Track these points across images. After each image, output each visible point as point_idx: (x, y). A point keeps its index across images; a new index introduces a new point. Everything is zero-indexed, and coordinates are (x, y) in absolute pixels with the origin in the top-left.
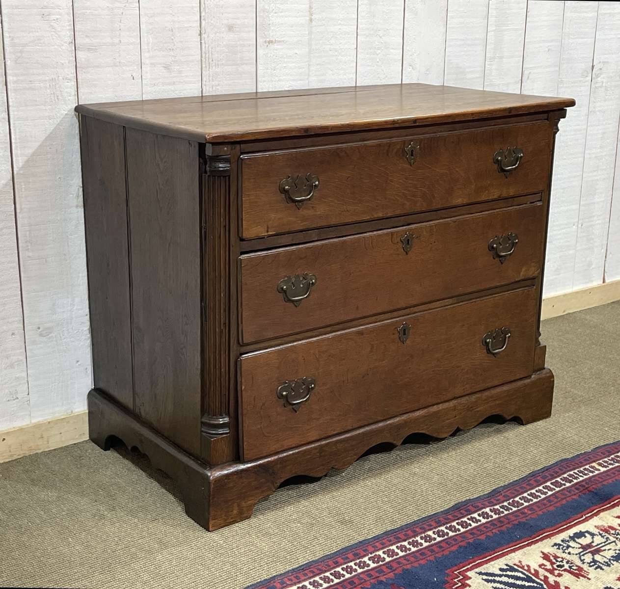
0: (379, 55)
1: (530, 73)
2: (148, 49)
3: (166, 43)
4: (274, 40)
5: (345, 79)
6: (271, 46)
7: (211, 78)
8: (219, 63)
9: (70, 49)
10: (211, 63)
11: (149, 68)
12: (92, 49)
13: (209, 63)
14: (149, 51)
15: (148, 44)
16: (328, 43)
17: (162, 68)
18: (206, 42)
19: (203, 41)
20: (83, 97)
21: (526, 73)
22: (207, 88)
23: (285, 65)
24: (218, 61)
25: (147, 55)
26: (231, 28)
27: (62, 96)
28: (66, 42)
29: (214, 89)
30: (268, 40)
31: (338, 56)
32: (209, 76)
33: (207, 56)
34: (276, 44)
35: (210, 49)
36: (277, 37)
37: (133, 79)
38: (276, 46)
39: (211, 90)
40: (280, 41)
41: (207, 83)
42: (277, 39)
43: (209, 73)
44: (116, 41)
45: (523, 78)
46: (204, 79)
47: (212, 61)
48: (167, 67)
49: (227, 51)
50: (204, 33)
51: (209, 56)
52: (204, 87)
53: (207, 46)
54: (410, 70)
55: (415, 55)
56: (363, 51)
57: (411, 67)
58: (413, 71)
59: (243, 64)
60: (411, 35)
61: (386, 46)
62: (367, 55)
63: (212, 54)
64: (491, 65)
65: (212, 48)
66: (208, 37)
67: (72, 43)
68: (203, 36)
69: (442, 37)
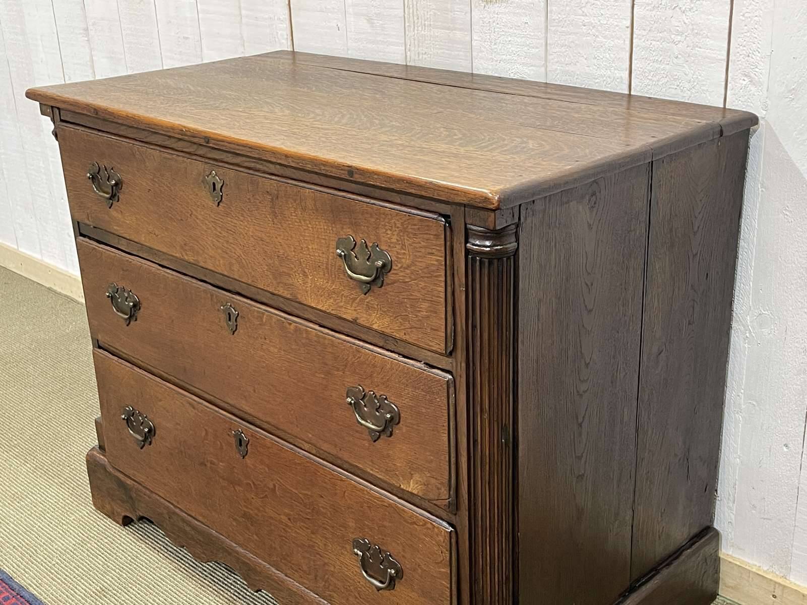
0: (680, 46)
6: (491, 7)
8: (426, 22)
10: (416, 22)
11: (352, 19)
13: (414, 22)
16: (580, 12)
17: (364, 21)
23: (509, 38)
24: (424, 20)
29: (421, 57)
31: (597, 36)
32: (414, 40)
33: (411, 11)
34: (497, 5)
35: (415, 3)
37: (339, 30)
38: (496, 8)
39: (416, 59)
40: (502, 2)
41: (412, 48)
43: (414, 35)
46: (408, 43)
47: (418, 19)
49: (434, 7)
51: (413, 11)
52: (408, 53)
54: (744, 83)
55: (759, 55)
56: (644, 33)
57: (745, 79)
58: (753, 89)
59: (455, 29)
60: (750, 15)
61: (693, 29)
62: (654, 43)
63: (417, 10)
65: (417, 2)
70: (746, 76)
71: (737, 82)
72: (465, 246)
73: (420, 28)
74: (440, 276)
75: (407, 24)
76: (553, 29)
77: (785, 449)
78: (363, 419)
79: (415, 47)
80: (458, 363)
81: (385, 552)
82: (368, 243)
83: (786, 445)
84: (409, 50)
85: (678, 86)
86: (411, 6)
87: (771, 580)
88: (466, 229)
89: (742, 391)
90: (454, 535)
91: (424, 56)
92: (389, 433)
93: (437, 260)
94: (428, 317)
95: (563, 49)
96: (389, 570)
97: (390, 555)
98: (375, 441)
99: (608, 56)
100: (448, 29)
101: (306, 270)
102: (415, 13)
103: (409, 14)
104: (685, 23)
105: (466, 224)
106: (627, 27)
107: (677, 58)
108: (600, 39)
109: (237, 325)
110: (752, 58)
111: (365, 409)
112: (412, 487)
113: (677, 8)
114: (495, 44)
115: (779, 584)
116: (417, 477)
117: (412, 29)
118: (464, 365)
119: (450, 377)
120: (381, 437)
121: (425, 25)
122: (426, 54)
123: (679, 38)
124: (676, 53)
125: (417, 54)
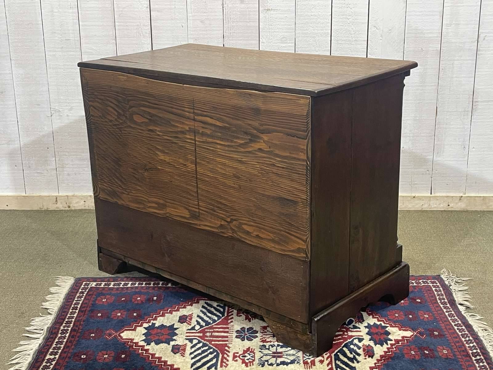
0: (350, 20)
1: (486, 36)
2: (191, 12)
3: (201, 9)
4: (271, 9)
5: (323, 33)
6: (269, 12)
7: (229, 29)
8: (235, 20)
9: (147, 11)
11: (191, 22)
12: (159, 11)
13: (228, 21)
14: (192, 13)
15: (191, 9)
16: (310, 11)
17: (199, 22)
18: (226, 8)
19: (224, 9)
20: (155, 35)
21: (482, 36)
22: (227, 34)
23: (278, 23)
25: (190, 15)
26: (242, 1)
27: (142, 34)
28: (145, 7)
29: (231, 34)
30: (267, 8)
31: (318, 19)
32: (228, 28)
34: (272, 11)
37: (183, 27)
38: (272, 12)
39: (229, 35)
42: (273, 8)
43: (228, 26)
44: (173, 7)
45: (479, 39)
46: (225, 29)
47: (230, 19)
48: (202, 22)
49: (240, 14)
50: (225, 4)
51: (228, 16)
52: (225, 34)
53: (227, 11)
55: (379, 20)
56: (336, 16)
57: (374, 28)
58: (377, 30)
59: (250, 22)
61: (355, 14)
62: (340, 20)
63: (230, 15)
64: (448, 29)
65: (230, 12)
66: (228, 6)
67: (148, 7)
68: (224, 5)
69: (403, 9)
71: (372, 29)
73: (231, 23)
75: (224, 22)
76: (298, 18)
79: (228, 31)
86: (227, 14)
95: (303, 25)
99: (322, 26)
100: (246, 22)
103: (226, 17)
104: (352, 12)
107: (349, 24)
108: (319, 20)
110: (377, 21)
113: (349, 7)
114: (271, 26)
117: (227, 23)
121: (234, 21)
122: (234, 33)
123: (350, 17)
124: (349, 22)
125: (229, 33)
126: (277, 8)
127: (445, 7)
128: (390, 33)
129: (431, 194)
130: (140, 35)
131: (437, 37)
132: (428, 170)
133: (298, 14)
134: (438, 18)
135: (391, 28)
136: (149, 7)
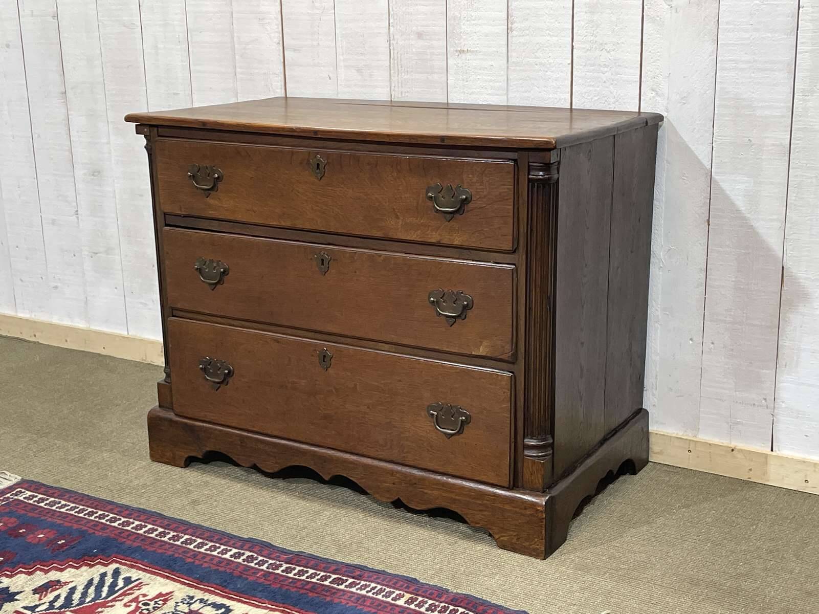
0: (606, 74)
3: (357, 47)
4: (466, 49)
6: (463, 56)
8: (409, 70)
9: (279, 50)
10: (400, 69)
11: (343, 71)
12: (297, 50)
13: (398, 70)
14: (343, 54)
15: (342, 47)
16: (533, 56)
17: (354, 71)
18: (395, 48)
19: (392, 48)
23: (478, 77)
24: (407, 68)
25: (341, 58)
26: (420, 35)
27: (272, 88)
28: (276, 43)
29: (403, 95)
30: (459, 49)
31: (547, 71)
32: (398, 82)
33: (396, 62)
34: (468, 54)
35: (399, 56)
36: (470, 47)
37: (330, 79)
38: (468, 56)
39: (400, 96)
40: (473, 51)
41: (396, 89)
42: (469, 49)
43: (398, 79)
44: (315, 43)
46: (393, 85)
47: (402, 67)
48: (359, 71)
49: (416, 58)
50: (393, 40)
51: (398, 62)
52: (393, 93)
53: (396, 52)
54: (652, 95)
55: (662, 77)
56: (581, 67)
57: (653, 92)
58: (658, 98)
59: (433, 73)
60: (654, 51)
61: (615, 63)
62: (588, 73)
63: (401, 60)
64: (804, 100)
65: (401, 55)
66: (397, 43)
67: (279, 43)
68: (391, 42)
69: (710, 56)
70: (653, 90)
71: (647, 94)
72: (528, 177)
73: (403, 74)
74: (510, 198)
75: (392, 72)
76: (512, 68)
77: (691, 342)
78: (442, 311)
80: (520, 257)
81: (456, 407)
82: (453, 187)
83: (691, 340)
84: (394, 90)
85: (606, 101)
86: (396, 58)
87: (686, 439)
88: (529, 166)
89: (659, 306)
90: (513, 378)
91: (407, 94)
92: (464, 317)
93: (508, 189)
94: (500, 228)
95: (520, 82)
96: (461, 418)
97: (460, 408)
98: (451, 326)
99: (555, 85)
100: (427, 73)
101: (398, 214)
102: (399, 63)
103: (394, 63)
104: (610, 59)
105: (529, 162)
106: (569, 64)
107: (605, 82)
109: (329, 267)
110: (657, 79)
111: (444, 304)
112: (482, 351)
113: (604, 50)
114: (467, 81)
115: (693, 441)
116: (485, 343)
117: (396, 75)
118: (524, 257)
119: (514, 266)
120: (457, 322)
121: (407, 71)
122: (408, 92)
123: (606, 69)
124: (605, 79)
125: (400, 93)
126: (476, 49)
127: (801, 53)
128: (684, 104)
129: (772, 450)
130: (269, 91)
131: (783, 116)
132: (765, 399)
133: (514, 60)
134: (784, 77)
135: (685, 95)
136: (281, 42)
